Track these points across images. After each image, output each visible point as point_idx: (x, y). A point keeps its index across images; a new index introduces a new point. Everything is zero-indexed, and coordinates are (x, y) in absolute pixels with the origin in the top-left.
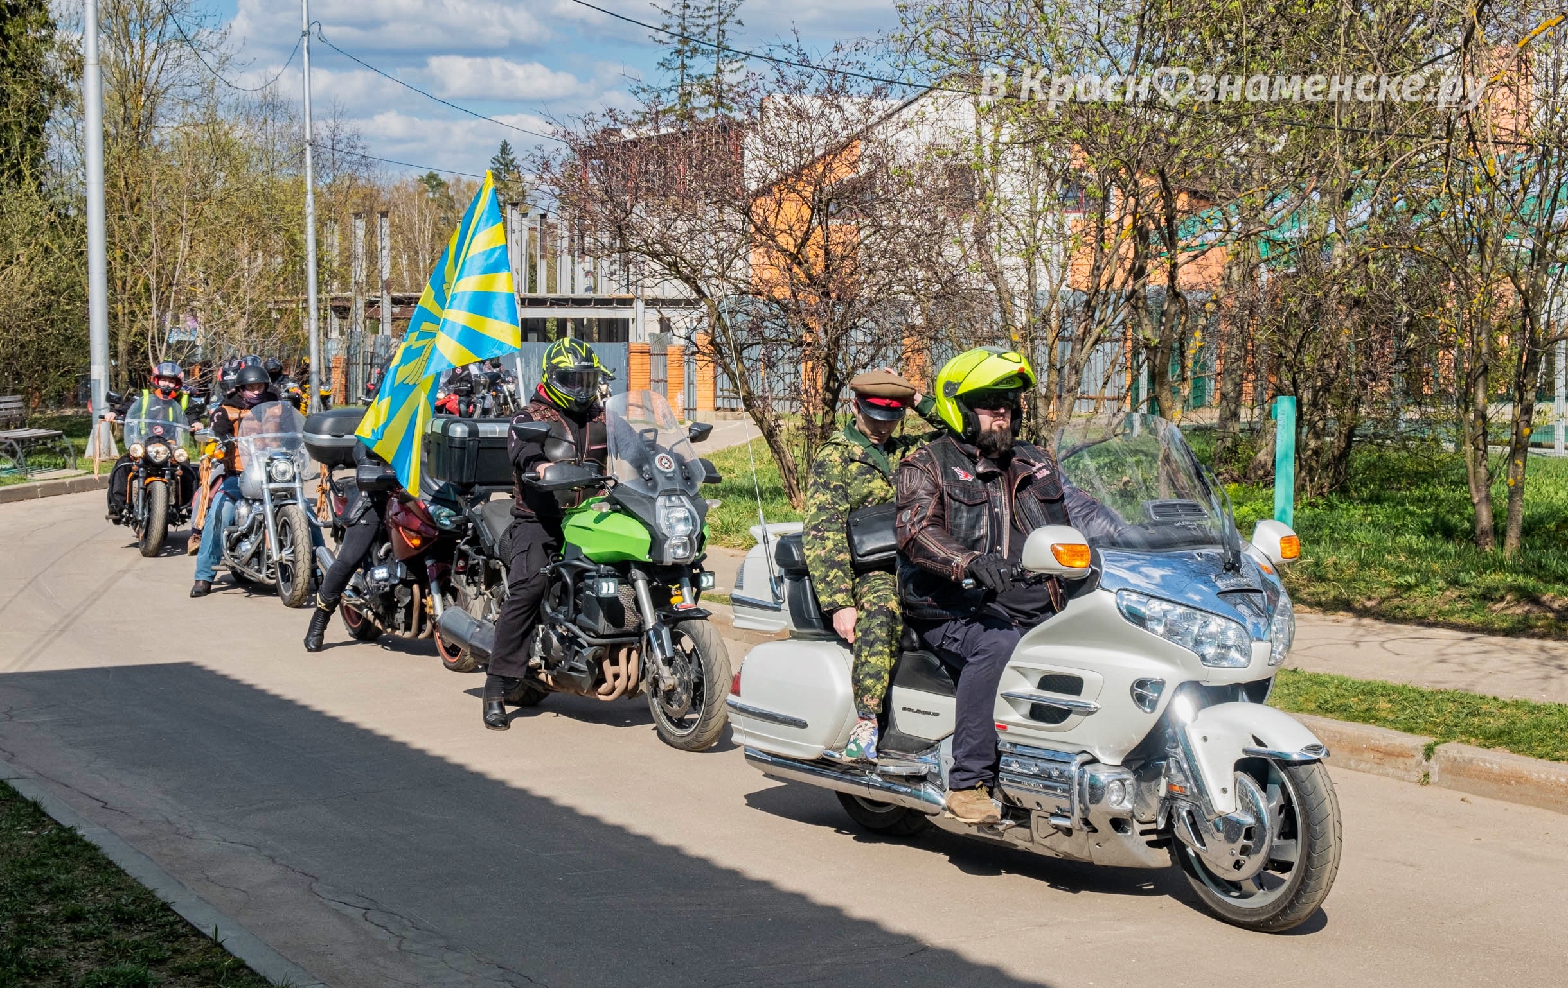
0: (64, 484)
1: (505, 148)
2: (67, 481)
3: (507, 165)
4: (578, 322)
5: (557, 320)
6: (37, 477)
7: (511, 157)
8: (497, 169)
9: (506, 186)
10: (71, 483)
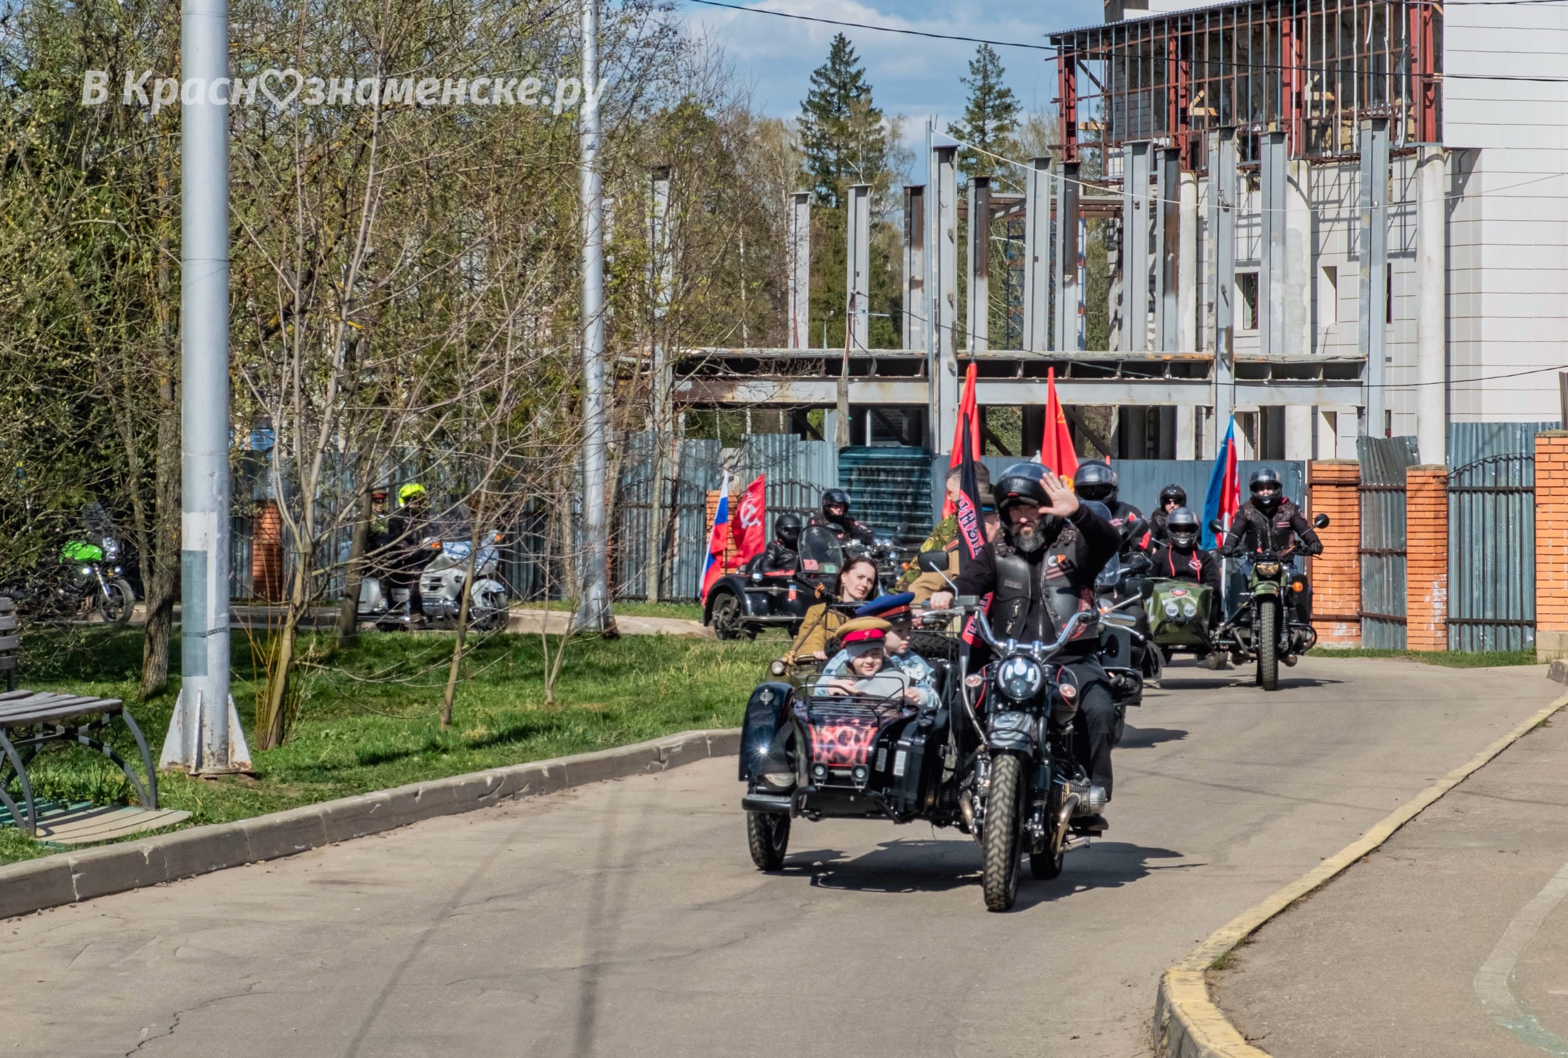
0: (138, 855)
1: (840, 50)
2: (146, 846)
3: (843, 86)
4: (1074, 414)
5: (1025, 408)
6: (64, 833)
7: (853, 70)
8: (823, 95)
9: (842, 129)
10: (156, 852)
